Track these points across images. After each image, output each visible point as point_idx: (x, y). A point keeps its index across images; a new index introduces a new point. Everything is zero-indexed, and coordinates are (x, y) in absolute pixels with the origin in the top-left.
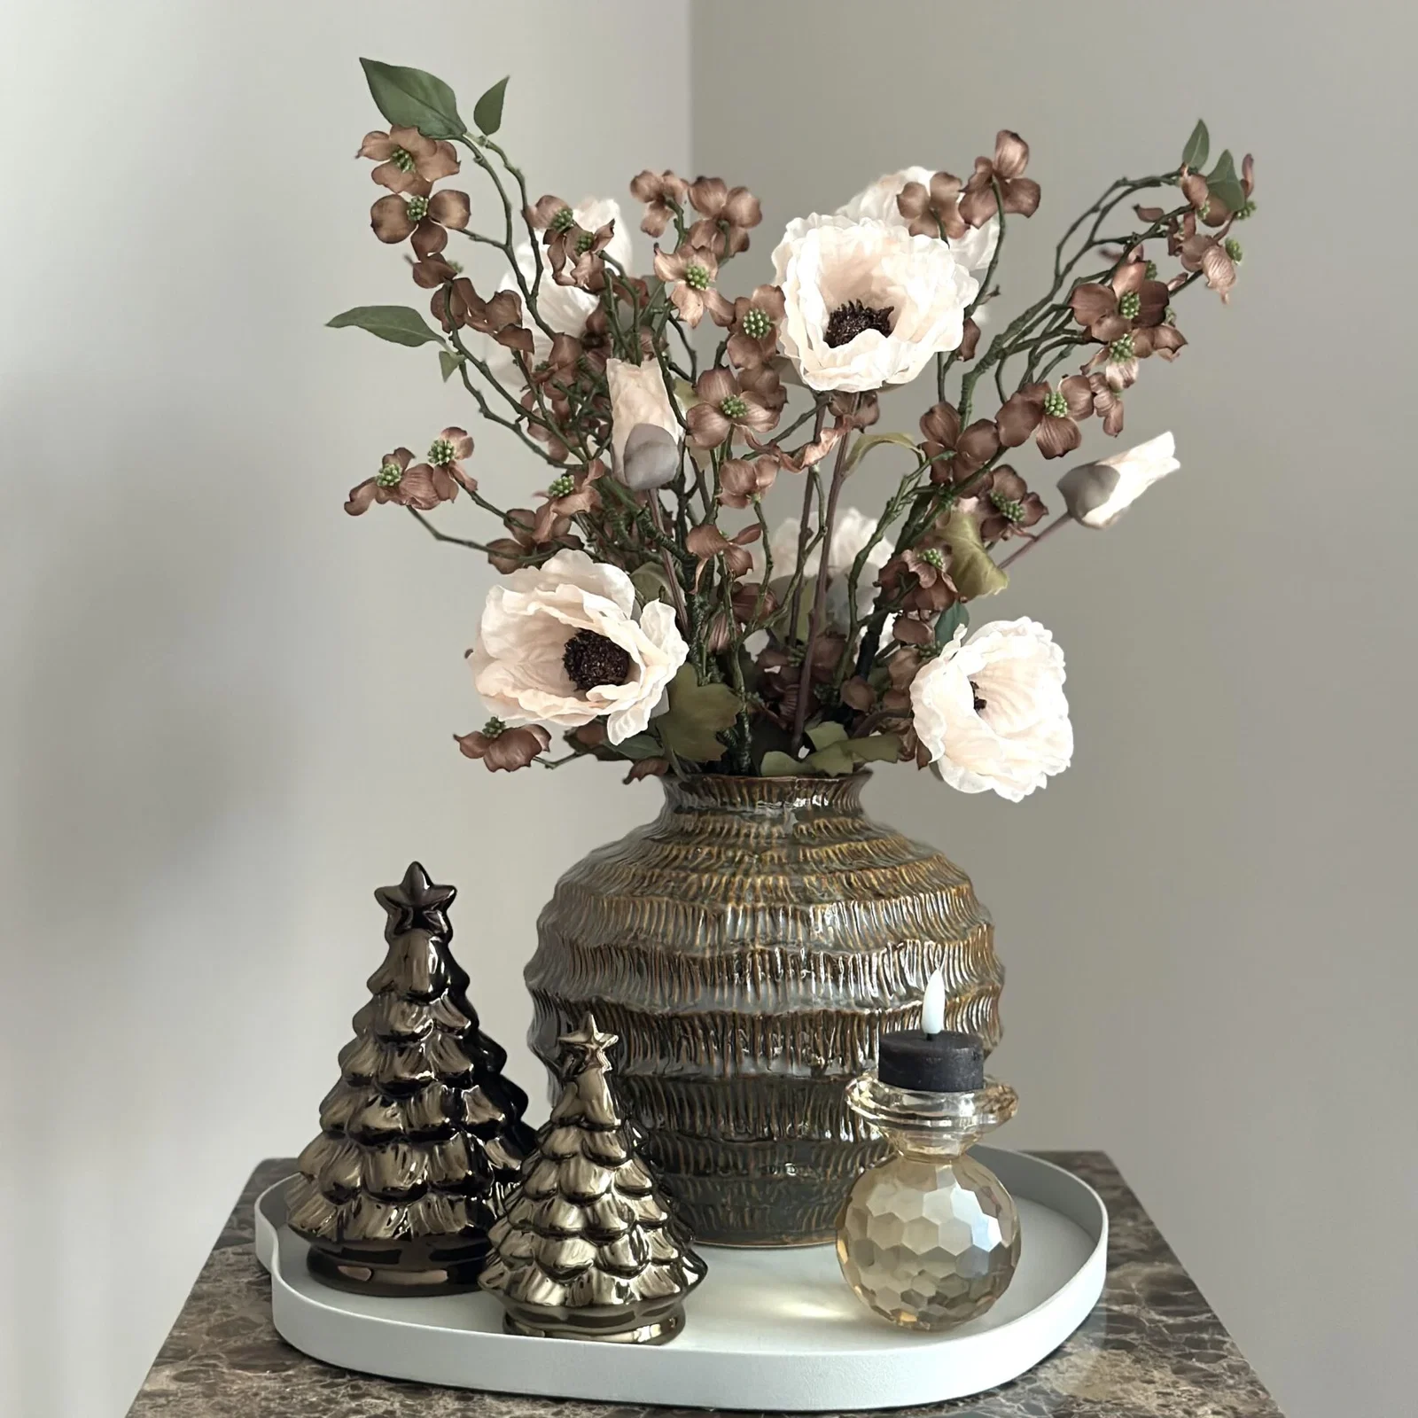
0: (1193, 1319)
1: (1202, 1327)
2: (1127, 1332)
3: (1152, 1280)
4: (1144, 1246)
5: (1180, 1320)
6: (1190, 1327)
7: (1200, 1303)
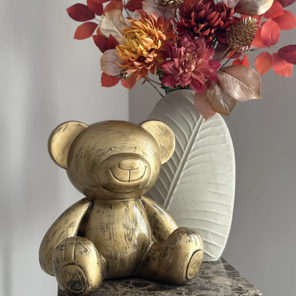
3: (225, 266)
5: (231, 271)
6: (233, 272)
7: (233, 269)
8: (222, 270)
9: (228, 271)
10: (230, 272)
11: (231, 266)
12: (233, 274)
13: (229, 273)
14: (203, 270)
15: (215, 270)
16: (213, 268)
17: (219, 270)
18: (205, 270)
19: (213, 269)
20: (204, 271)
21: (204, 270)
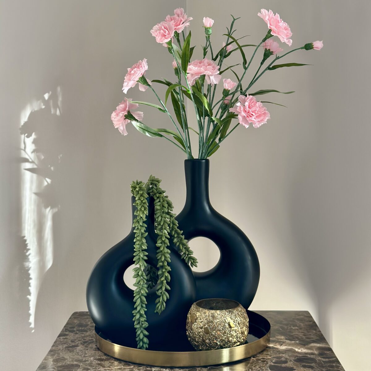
0: (331, 359)
1: (333, 362)
2: (312, 363)
5: (327, 360)
6: (330, 362)
8: (312, 357)
9: (322, 359)
10: (324, 360)
12: (329, 364)
14: (281, 355)
17: (309, 356)
18: (284, 355)
20: (282, 357)
21: (283, 353)
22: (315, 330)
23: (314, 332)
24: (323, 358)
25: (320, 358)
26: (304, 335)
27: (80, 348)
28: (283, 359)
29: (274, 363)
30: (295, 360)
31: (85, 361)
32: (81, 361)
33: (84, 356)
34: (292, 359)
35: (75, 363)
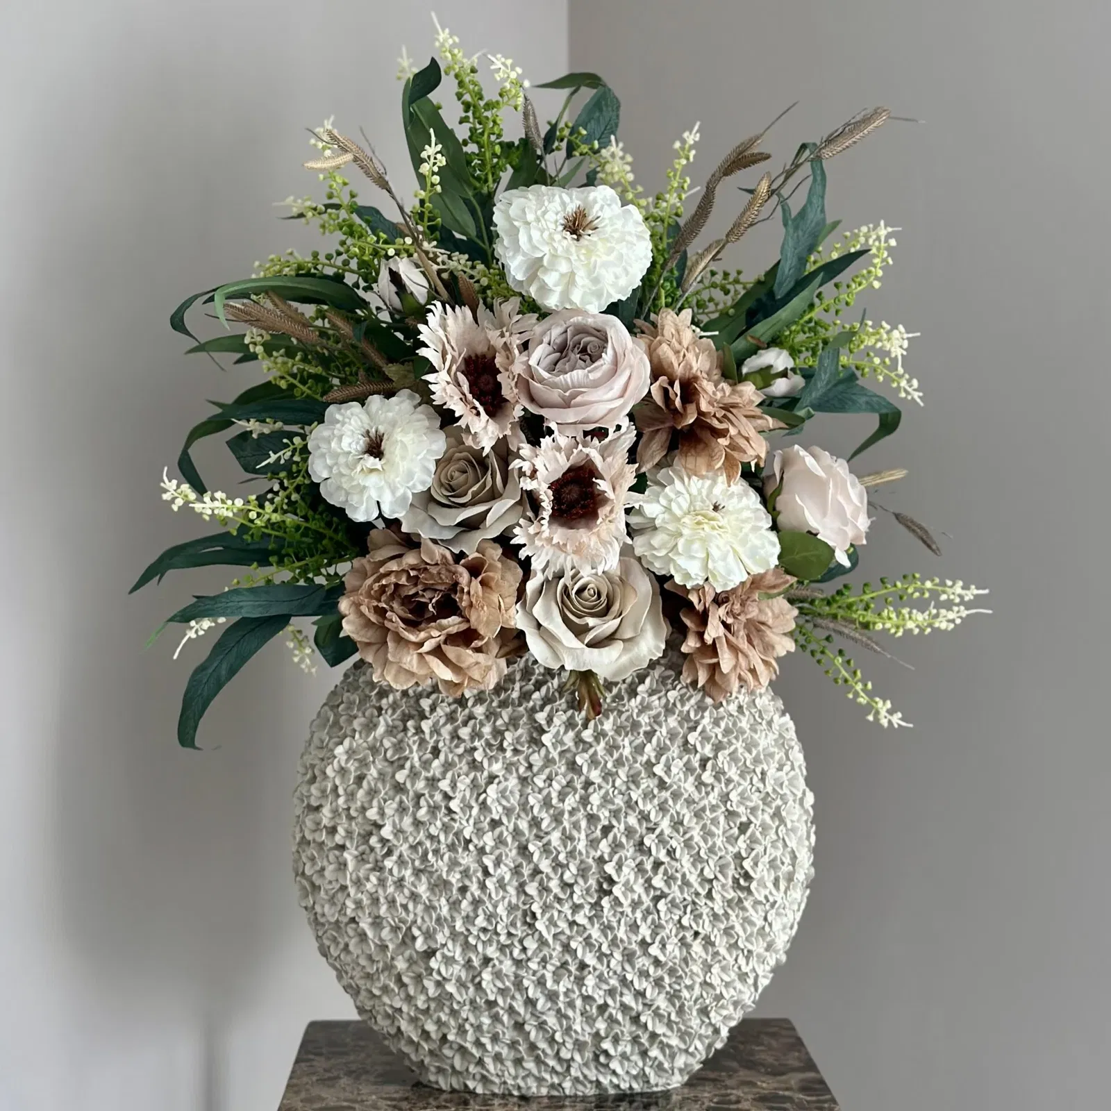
0: (822, 1098)
1: (825, 1101)
2: (784, 1103)
3: (802, 1080)
4: (802, 1065)
5: (814, 1098)
6: (819, 1101)
7: (827, 1090)
8: (787, 1093)
10: (809, 1098)
11: (822, 1082)
13: (808, 1102)
14: (729, 1091)
15: (766, 1092)
16: (764, 1085)
17: (781, 1093)
18: (734, 1092)
19: (763, 1089)
20: (731, 1094)
21: (733, 1089)
22: (799, 1051)
23: (797, 1054)
24: (808, 1095)
25: (801, 1096)
26: (776, 1060)
27: (344, 1081)
28: (733, 1098)
29: (717, 1103)
30: (754, 1099)
31: (362, 1101)
32: (355, 1101)
33: (359, 1094)
34: (750, 1097)
35: (345, 1104)
